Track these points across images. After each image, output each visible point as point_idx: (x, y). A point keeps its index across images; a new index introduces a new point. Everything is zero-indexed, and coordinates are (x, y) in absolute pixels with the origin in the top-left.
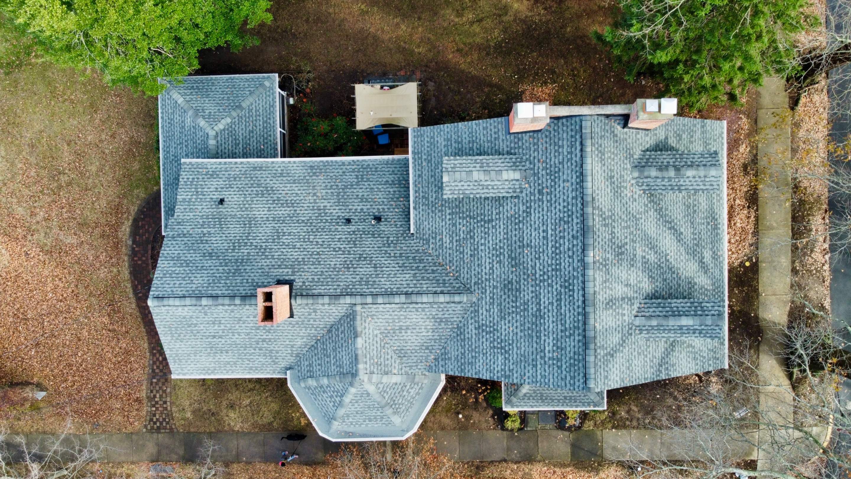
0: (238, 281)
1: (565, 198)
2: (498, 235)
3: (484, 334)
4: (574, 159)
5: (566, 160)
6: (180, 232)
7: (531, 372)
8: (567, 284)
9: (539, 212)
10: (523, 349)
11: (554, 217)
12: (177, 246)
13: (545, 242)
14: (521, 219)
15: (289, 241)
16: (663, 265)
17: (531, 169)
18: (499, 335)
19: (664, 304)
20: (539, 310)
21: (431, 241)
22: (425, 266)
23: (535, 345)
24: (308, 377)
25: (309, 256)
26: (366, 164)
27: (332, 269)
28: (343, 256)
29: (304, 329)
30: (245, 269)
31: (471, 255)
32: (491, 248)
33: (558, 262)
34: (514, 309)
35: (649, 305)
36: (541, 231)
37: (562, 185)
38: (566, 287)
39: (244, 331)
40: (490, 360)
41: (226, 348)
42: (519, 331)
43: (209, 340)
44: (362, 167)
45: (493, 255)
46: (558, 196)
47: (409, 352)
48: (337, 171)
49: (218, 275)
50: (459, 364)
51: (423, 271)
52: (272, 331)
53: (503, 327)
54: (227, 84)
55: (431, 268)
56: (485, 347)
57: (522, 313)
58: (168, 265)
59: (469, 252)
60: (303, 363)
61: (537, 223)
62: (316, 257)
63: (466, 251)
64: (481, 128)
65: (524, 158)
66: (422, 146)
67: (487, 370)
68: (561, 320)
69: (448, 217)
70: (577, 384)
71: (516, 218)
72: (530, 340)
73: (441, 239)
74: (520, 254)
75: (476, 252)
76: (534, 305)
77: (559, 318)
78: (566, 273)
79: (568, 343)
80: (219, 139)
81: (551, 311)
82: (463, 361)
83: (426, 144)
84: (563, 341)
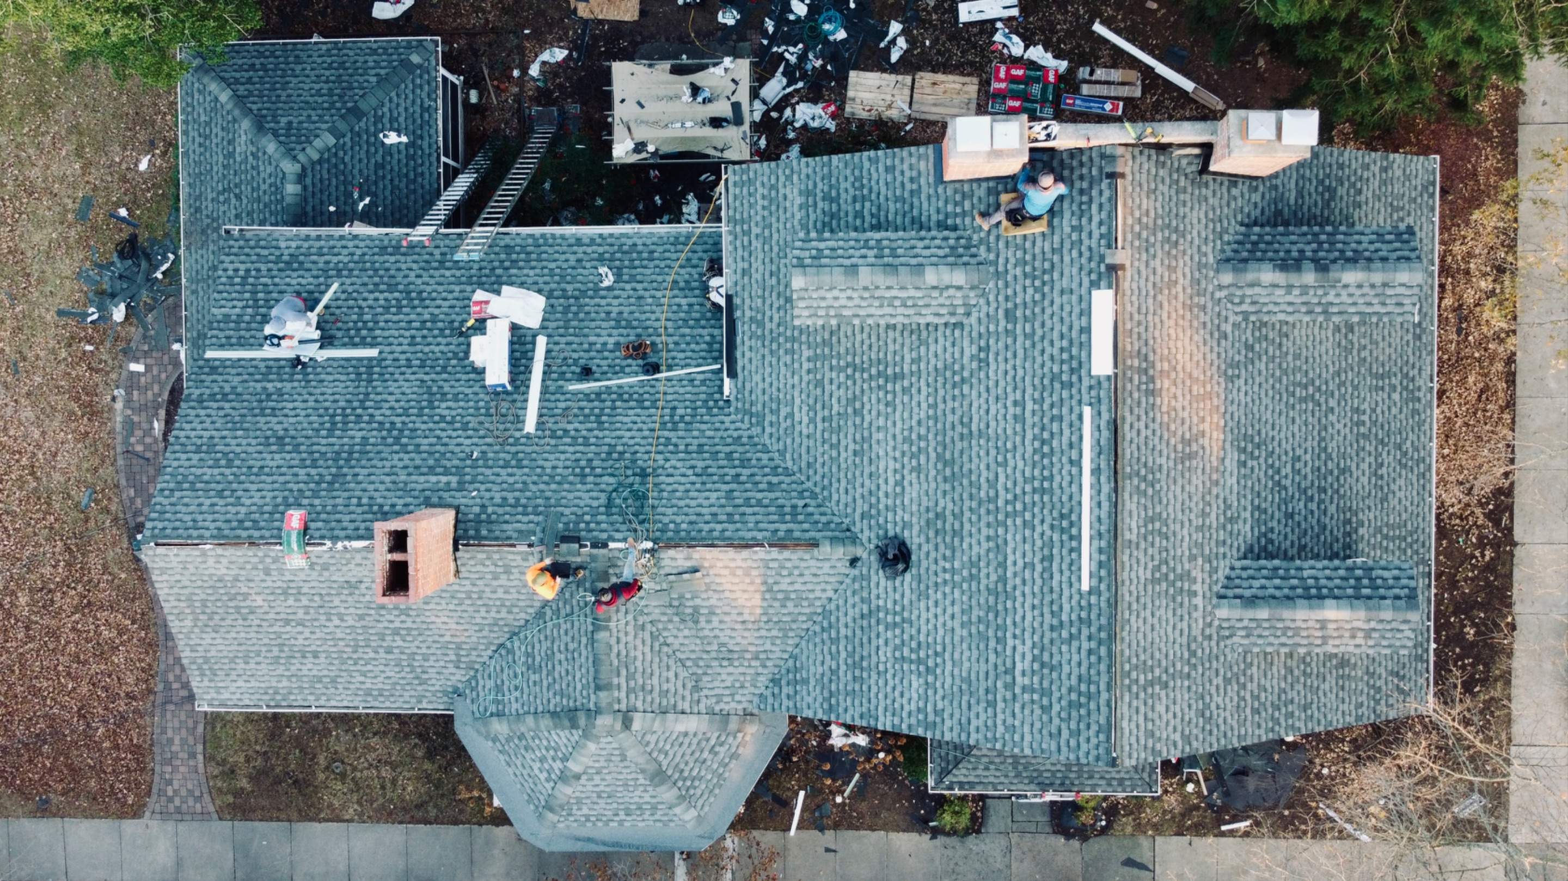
0: (339, 501)
1: (1065, 330)
2: (916, 410)
3: (881, 628)
4: (1086, 242)
5: (1067, 245)
6: (217, 390)
7: (983, 717)
8: (1065, 524)
9: (1006, 360)
10: (966, 665)
11: (1039, 372)
12: (209, 420)
13: (1018, 427)
14: (966, 374)
15: (454, 413)
16: (1288, 483)
17: (991, 263)
18: (914, 632)
19: (1287, 570)
20: (1003, 580)
21: (768, 418)
22: (752, 475)
23: (992, 657)
24: (492, 715)
25: (497, 448)
26: (630, 242)
27: (546, 478)
28: (571, 449)
29: (483, 609)
30: (356, 475)
31: (855, 453)
33: (1046, 473)
34: (948, 576)
35: (1251, 572)
36: (1009, 403)
37: (1057, 301)
38: (1062, 531)
39: (352, 610)
40: (894, 689)
41: (313, 648)
42: (957, 624)
43: (276, 629)
44: (620, 250)
45: (903, 454)
46: (1048, 324)
47: (715, 663)
48: (563, 257)
49: (295, 487)
50: (826, 694)
51: (749, 486)
52: (413, 613)
53: (924, 616)
54: (329, 60)
55: (766, 479)
56: (883, 659)
57: (965, 586)
58: (187, 464)
59: (851, 447)
60: (481, 683)
61: (1002, 384)
62: (513, 449)
63: (843, 443)
64: (881, 169)
65: (975, 237)
66: (751, 206)
67: (886, 710)
68: (1052, 602)
69: (806, 366)
70: (1084, 747)
71: (954, 373)
72: (982, 646)
73: (791, 415)
74: (962, 452)
75: (866, 446)
76: (991, 568)
77: (1047, 599)
78: (1065, 498)
79: (1066, 656)
80: (308, 181)
81: (1029, 583)
82: (833, 687)
83: (760, 202)
84: (1055, 650)
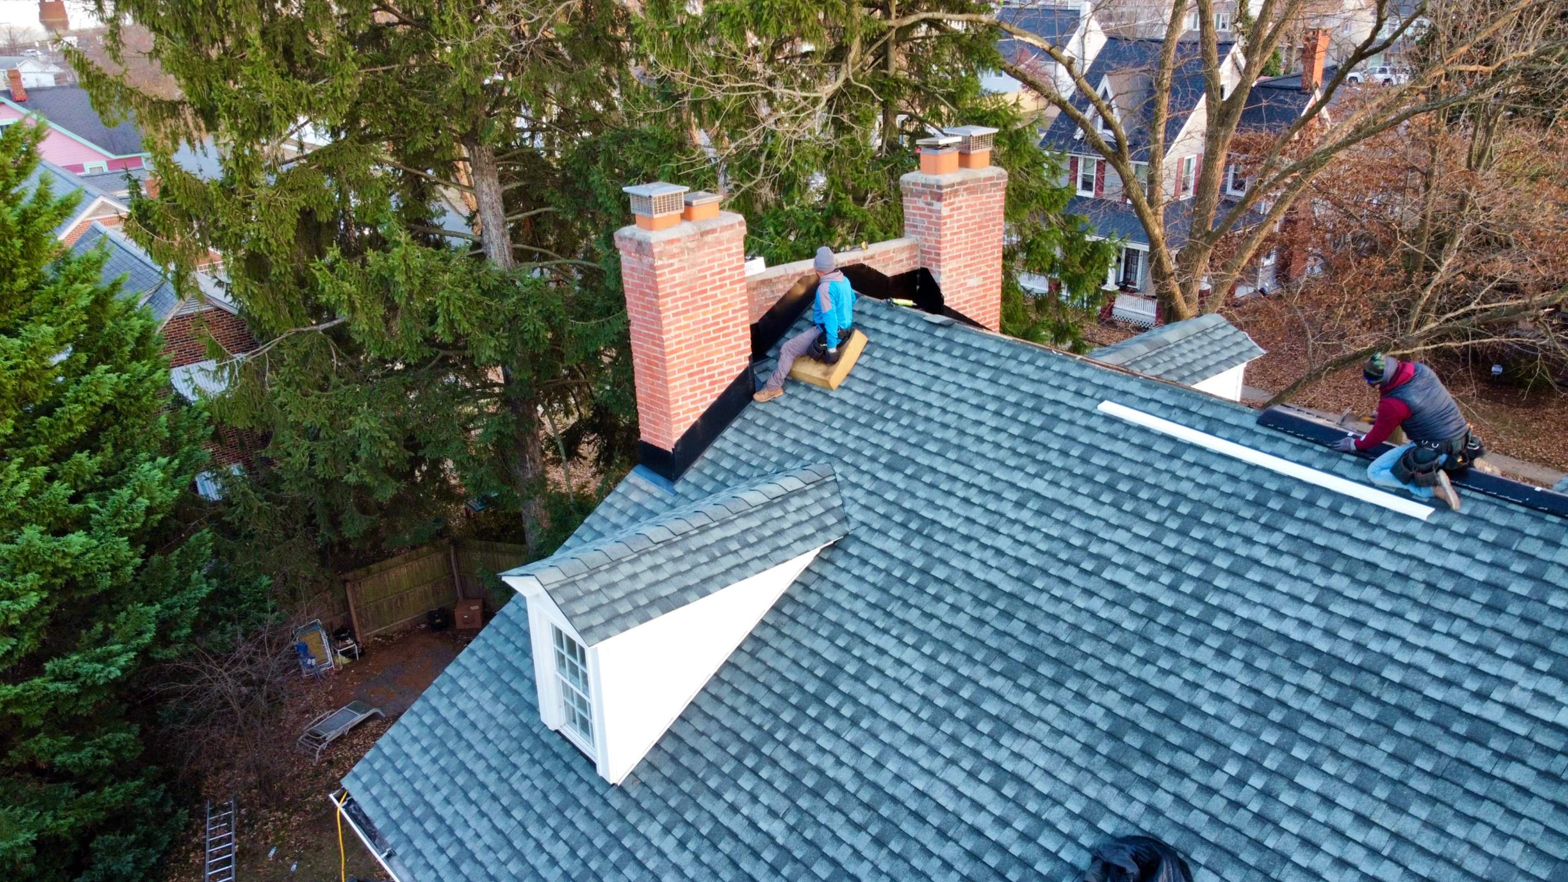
20: (1329, 663)
32: (923, 731)
57: (1300, 752)
66: (410, 782)
76: (1291, 677)
81: (1363, 613)
